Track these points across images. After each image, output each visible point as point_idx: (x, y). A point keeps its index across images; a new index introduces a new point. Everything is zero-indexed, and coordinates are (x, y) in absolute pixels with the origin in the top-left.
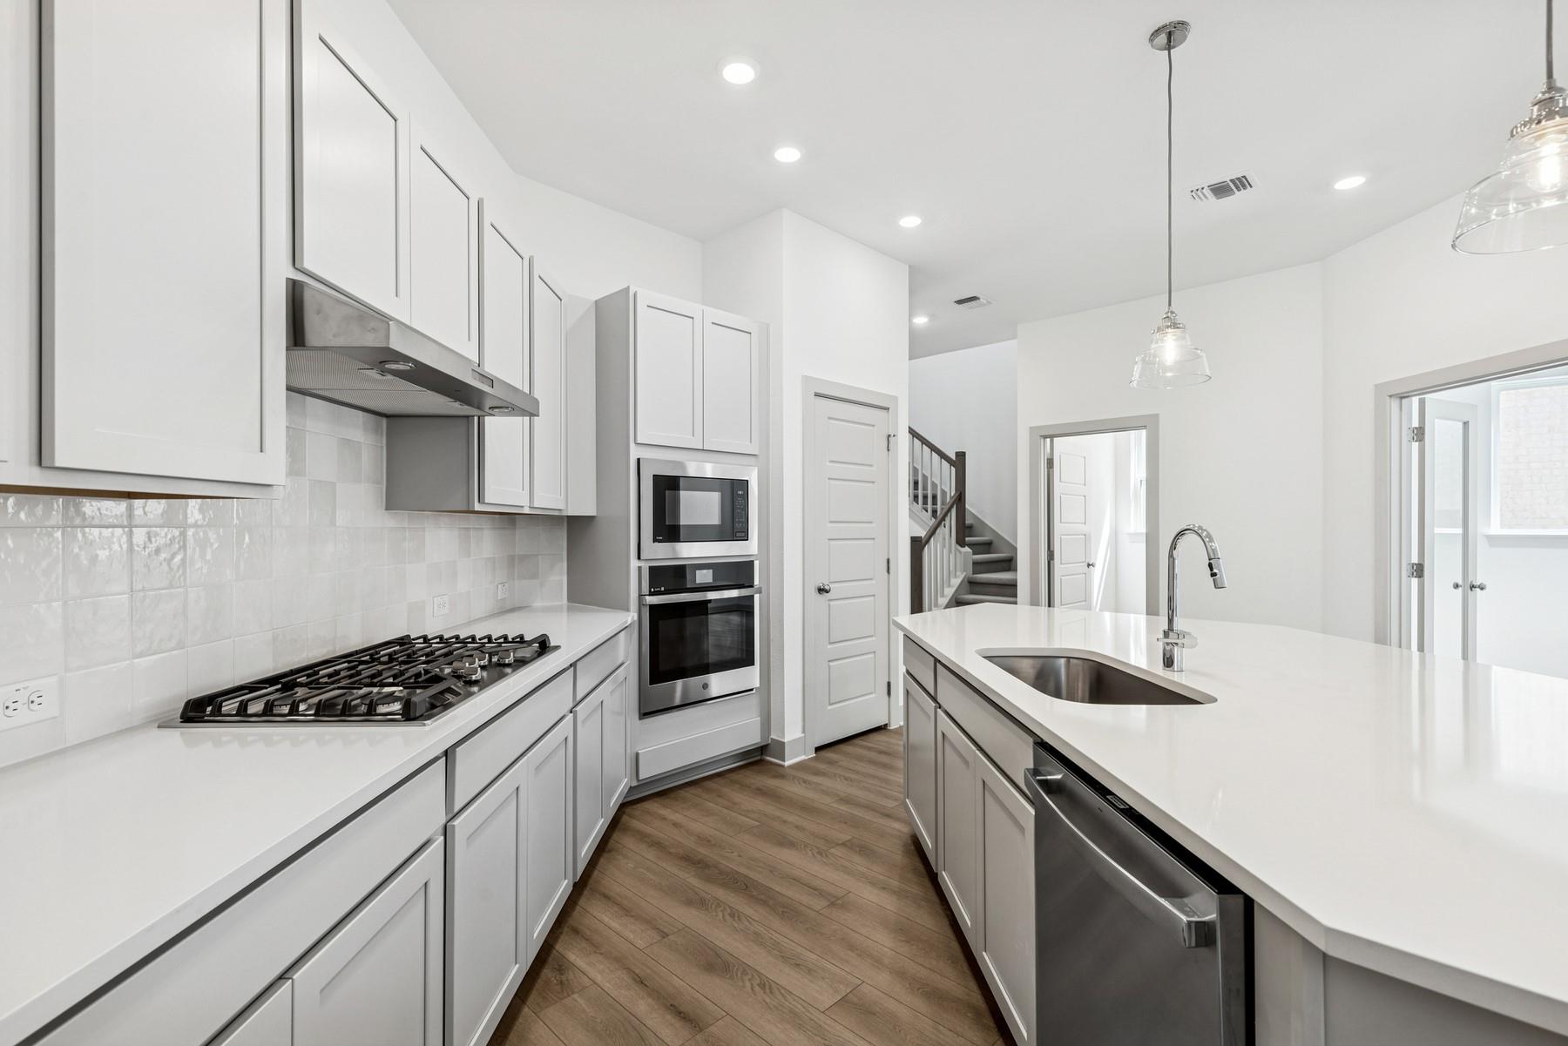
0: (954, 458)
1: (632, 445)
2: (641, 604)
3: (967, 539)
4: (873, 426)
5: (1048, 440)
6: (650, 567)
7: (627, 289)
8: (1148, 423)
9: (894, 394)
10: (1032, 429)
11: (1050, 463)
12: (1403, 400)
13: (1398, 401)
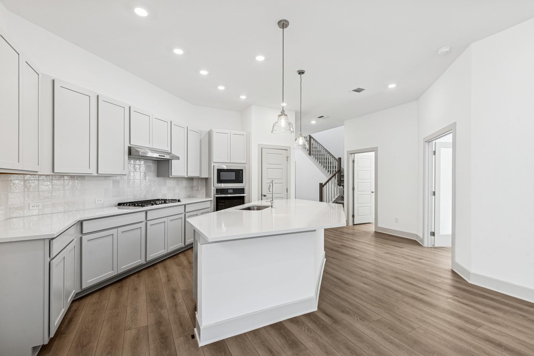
0: (338, 159)
1: (212, 162)
2: (214, 197)
3: (341, 184)
4: (282, 154)
5: (353, 154)
6: (216, 189)
7: (211, 130)
8: (374, 150)
9: (290, 146)
10: (348, 152)
11: (353, 161)
12: (430, 143)
13: (428, 143)
